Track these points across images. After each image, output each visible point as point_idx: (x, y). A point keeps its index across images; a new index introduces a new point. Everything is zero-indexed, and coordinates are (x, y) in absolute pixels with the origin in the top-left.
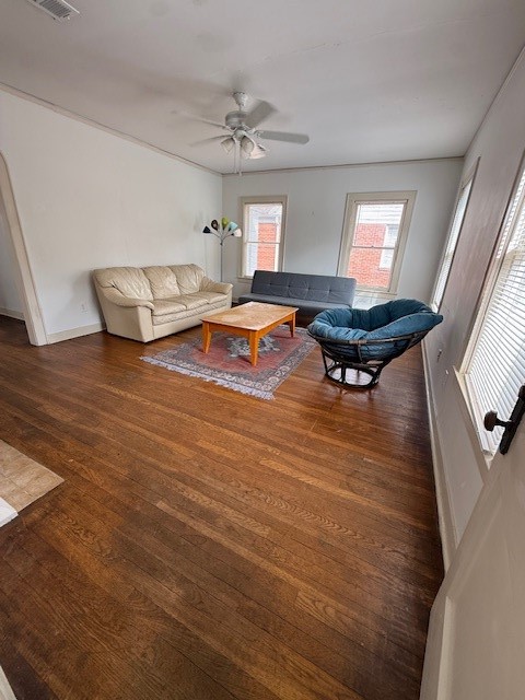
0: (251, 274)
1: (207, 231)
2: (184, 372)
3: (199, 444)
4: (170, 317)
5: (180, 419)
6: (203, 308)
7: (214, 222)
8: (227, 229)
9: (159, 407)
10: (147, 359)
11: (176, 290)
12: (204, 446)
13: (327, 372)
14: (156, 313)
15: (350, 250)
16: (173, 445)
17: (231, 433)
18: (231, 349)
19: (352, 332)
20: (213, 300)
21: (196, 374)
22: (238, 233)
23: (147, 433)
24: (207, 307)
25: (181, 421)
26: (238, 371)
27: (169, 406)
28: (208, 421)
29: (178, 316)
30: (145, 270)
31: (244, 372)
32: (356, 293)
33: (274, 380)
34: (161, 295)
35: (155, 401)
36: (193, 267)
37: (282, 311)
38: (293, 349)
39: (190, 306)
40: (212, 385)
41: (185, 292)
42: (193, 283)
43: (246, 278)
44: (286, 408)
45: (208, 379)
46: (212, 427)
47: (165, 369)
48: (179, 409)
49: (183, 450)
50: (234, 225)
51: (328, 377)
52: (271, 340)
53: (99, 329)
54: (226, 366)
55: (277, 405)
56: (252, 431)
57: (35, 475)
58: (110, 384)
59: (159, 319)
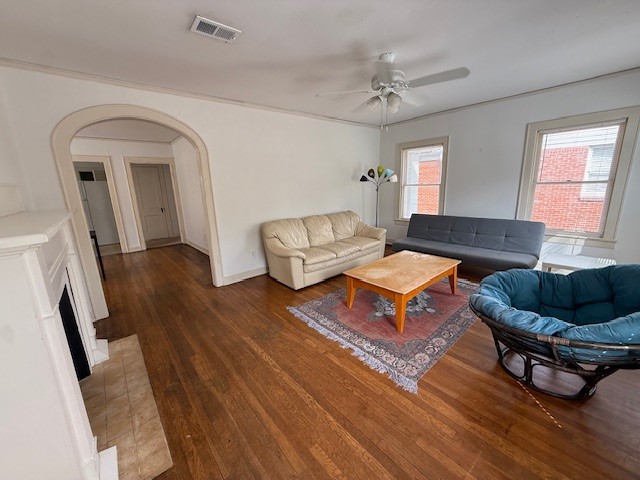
0: (408, 216)
1: (364, 179)
2: (322, 331)
3: (313, 451)
4: (320, 265)
5: (302, 401)
6: (354, 255)
7: (371, 171)
8: (383, 176)
9: (286, 378)
10: (293, 310)
11: (331, 237)
12: (317, 457)
13: (501, 357)
14: (307, 262)
15: (533, 188)
16: (285, 442)
17: (354, 443)
18: (376, 304)
19: (541, 321)
20: (364, 247)
21: (334, 337)
22: (394, 179)
23: (265, 415)
24: (359, 253)
25: (302, 405)
26: (379, 337)
27: (296, 378)
28: (331, 413)
29: (329, 263)
30: (304, 220)
31: (387, 340)
32: (544, 238)
33: (423, 359)
34: (317, 242)
35: (285, 368)
36: (349, 214)
37: (440, 264)
38: (453, 312)
39: (340, 255)
40: (346, 355)
41: (340, 237)
42: (347, 229)
43: (404, 221)
44: (434, 413)
45: (346, 345)
46: (335, 424)
47: (305, 324)
48: (304, 385)
49: (292, 455)
50: (390, 171)
51: (502, 367)
52: (426, 296)
53: (264, 272)
54: (366, 329)
55: (423, 406)
56: (382, 446)
57: (155, 448)
58: (253, 338)
59: (310, 267)
